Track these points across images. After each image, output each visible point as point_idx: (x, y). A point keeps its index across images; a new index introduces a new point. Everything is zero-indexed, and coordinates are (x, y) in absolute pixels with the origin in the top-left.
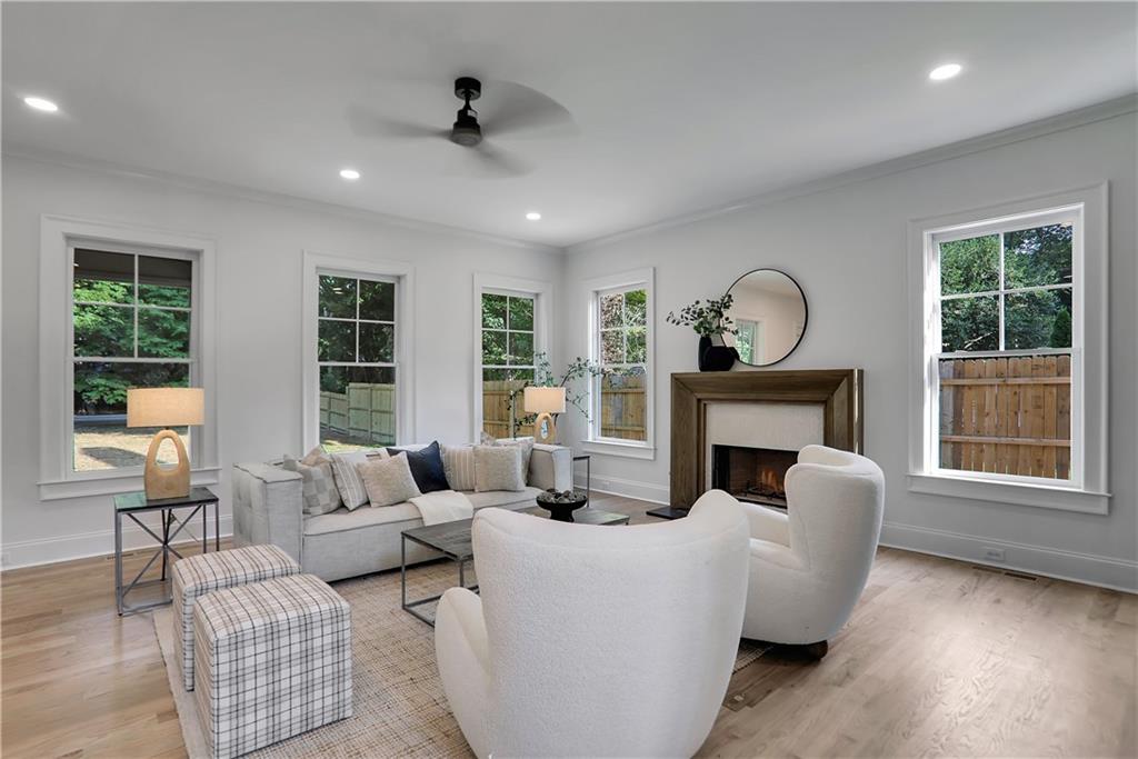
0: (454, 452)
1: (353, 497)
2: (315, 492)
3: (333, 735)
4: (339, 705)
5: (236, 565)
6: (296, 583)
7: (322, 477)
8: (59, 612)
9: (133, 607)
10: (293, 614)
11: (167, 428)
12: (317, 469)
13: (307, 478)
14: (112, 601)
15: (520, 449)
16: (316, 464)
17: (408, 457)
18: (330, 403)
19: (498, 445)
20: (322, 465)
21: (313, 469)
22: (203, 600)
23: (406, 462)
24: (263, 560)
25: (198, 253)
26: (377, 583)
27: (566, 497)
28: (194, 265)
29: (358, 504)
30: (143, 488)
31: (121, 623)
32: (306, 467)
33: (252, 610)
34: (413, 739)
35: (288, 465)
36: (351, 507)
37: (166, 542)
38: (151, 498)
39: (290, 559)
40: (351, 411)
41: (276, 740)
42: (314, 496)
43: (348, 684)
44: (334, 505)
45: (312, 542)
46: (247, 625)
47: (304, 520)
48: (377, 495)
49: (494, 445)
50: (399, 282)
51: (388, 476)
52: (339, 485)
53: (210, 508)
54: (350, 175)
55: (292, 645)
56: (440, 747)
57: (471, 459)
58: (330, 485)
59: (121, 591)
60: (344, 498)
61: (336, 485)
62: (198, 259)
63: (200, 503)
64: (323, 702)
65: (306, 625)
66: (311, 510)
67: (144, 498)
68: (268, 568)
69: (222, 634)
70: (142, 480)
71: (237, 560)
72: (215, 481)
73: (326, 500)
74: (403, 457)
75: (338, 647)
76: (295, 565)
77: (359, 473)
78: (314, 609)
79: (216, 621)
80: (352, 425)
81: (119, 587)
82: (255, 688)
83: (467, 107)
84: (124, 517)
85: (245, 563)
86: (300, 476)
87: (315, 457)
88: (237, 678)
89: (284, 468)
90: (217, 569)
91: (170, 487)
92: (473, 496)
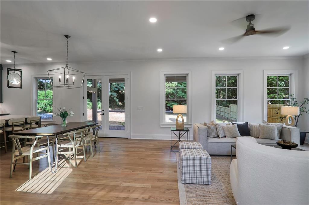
0: (253, 125)
1: (221, 135)
2: (211, 132)
3: (206, 187)
4: (207, 181)
5: (190, 145)
6: (201, 151)
7: (213, 128)
8: (162, 149)
9: (174, 150)
10: (198, 157)
11: (180, 114)
12: (212, 126)
13: (209, 128)
14: (170, 149)
15: (277, 126)
16: (212, 125)
17: (237, 126)
18: (225, 110)
19: (270, 125)
20: (214, 125)
21: (211, 126)
22: (182, 150)
23: (237, 127)
24: (195, 145)
25: (187, 74)
26: (226, 158)
27: (289, 143)
28: (187, 77)
29: (222, 136)
30: (175, 127)
31: (171, 153)
32: (209, 125)
33: (190, 154)
34: (223, 195)
35: (205, 124)
36: (220, 137)
37: (179, 139)
38: (177, 129)
39: (201, 146)
40: (231, 113)
41: (193, 183)
42: (211, 133)
43: (210, 177)
44: (216, 136)
45: (209, 144)
46: (188, 156)
47: (208, 138)
48: (228, 135)
49: (267, 124)
50: (238, 76)
51: (231, 130)
52: (218, 131)
53: (188, 132)
54: (222, 49)
55: (197, 163)
56: (229, 199)
57: (258, 128)
58: (215, 131)
59: (172, 147)
60: (219, 134)
61: (217, 131)
62: (188, 76)
63: (186, 131)
64: (204, 179)
65: (201, 160)
66: (210, 136)
67: (176, 129)
68: (196, 147)
69: (184, 157)
70: (175, 125)
71: (191, 144)
72: (191, 127)
73: (213, 134)
74: (236, 125)
75: (208, 167)
76: (202, 147)
77: (223, 129)
78: (203, 157)
79: (183, 154)
80: (231, 116)
81: (171, 147)
82: (190, 170)
83: (250, 23)
84: (172, 132)
85: (192, 145)
86: (207, 127)
87: (212, 123)
88: (186, 167)
89: (204, 125)
90: (186, 145)
91: (180, 127)
92: (258, 139)
